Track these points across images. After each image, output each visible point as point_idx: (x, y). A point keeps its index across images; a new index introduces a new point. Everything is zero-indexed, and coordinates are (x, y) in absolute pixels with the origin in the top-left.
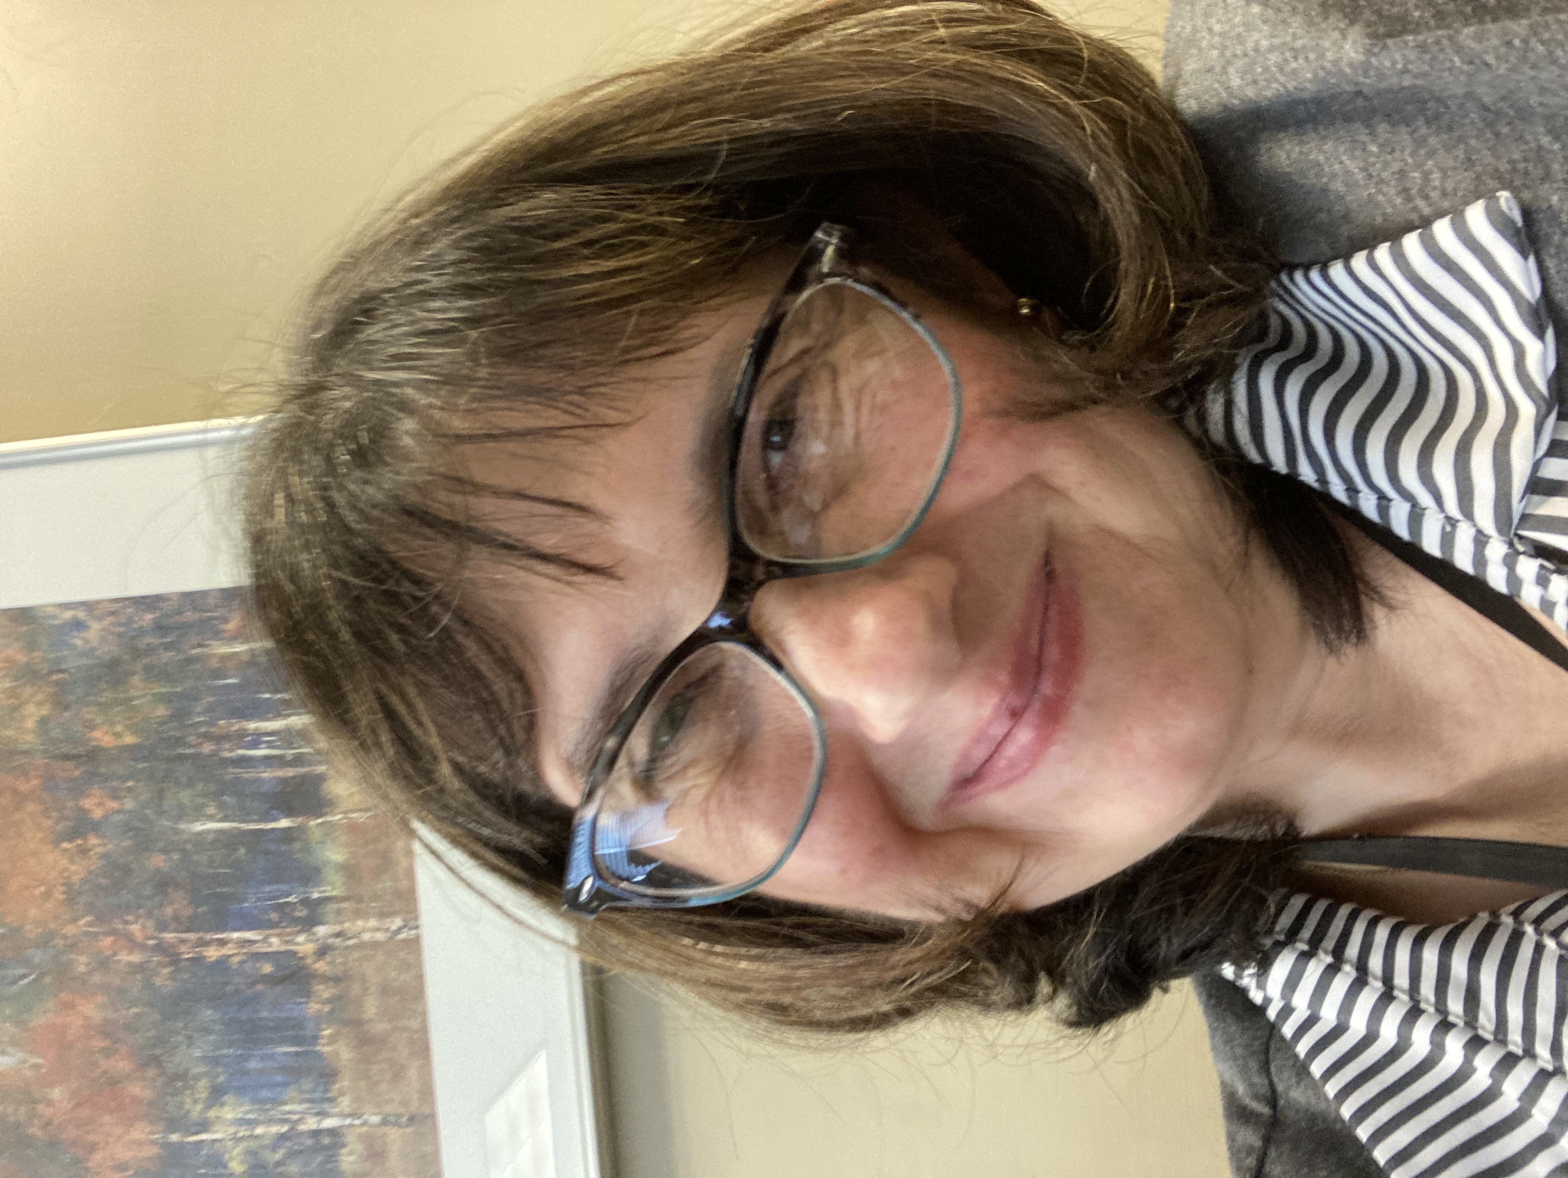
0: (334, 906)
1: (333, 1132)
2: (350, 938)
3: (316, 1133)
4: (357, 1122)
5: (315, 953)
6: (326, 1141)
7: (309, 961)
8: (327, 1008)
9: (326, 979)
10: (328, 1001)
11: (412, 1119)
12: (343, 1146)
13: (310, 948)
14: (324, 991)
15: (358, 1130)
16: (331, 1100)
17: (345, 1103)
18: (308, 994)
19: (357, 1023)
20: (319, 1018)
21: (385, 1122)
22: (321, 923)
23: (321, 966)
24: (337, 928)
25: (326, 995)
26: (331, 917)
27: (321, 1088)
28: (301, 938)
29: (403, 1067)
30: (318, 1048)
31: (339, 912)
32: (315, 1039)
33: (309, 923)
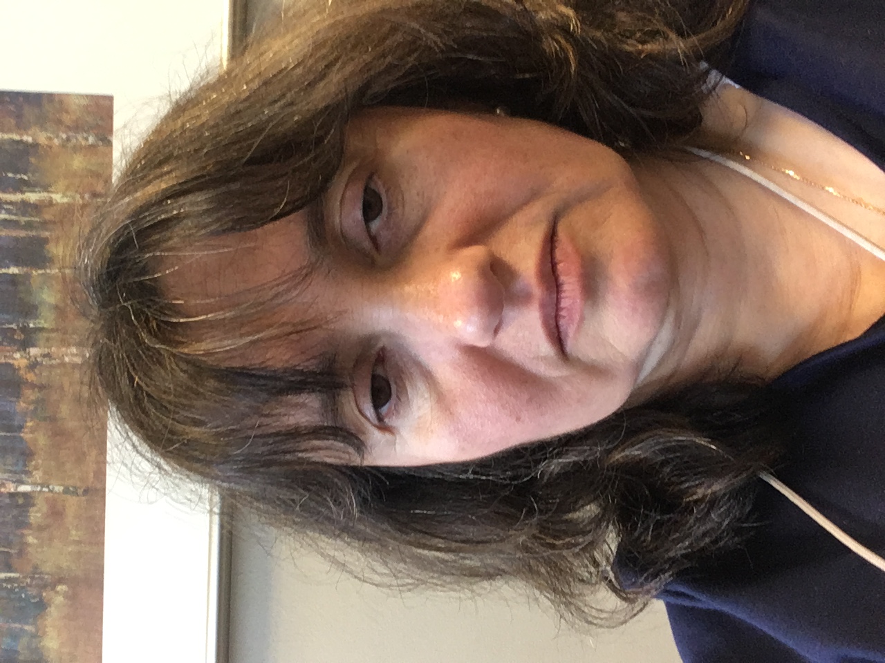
0: (45, 335)
1: (25, 495)
2: (55, 359)
3: (12, 495)
4: (45, 489)
5: (27, 367)
6: (21, 501)
7: (22, 372)
8: (32, 407)
9: (33, 386)
10: (33, 402)
11: (86, 492)
12: (34, 505)
13: (24, 362)
14: (31, 395)
15: (46, 495)
16: (28, 473)
17: (38, 475)
18: (18, 395)
19: (53, 419)
20: (25, 414)
21: (66, 491)
22: (34, 346)
23: (30, 377)
24: (46, 351)
25: (32, 397)
26: (41, 343)
27: (21, 463)
28: (17, 355)
29: (84, 454)
30: (22, 435)
31: (48, 340)
32: (21, 428)
33: (24, 345)
